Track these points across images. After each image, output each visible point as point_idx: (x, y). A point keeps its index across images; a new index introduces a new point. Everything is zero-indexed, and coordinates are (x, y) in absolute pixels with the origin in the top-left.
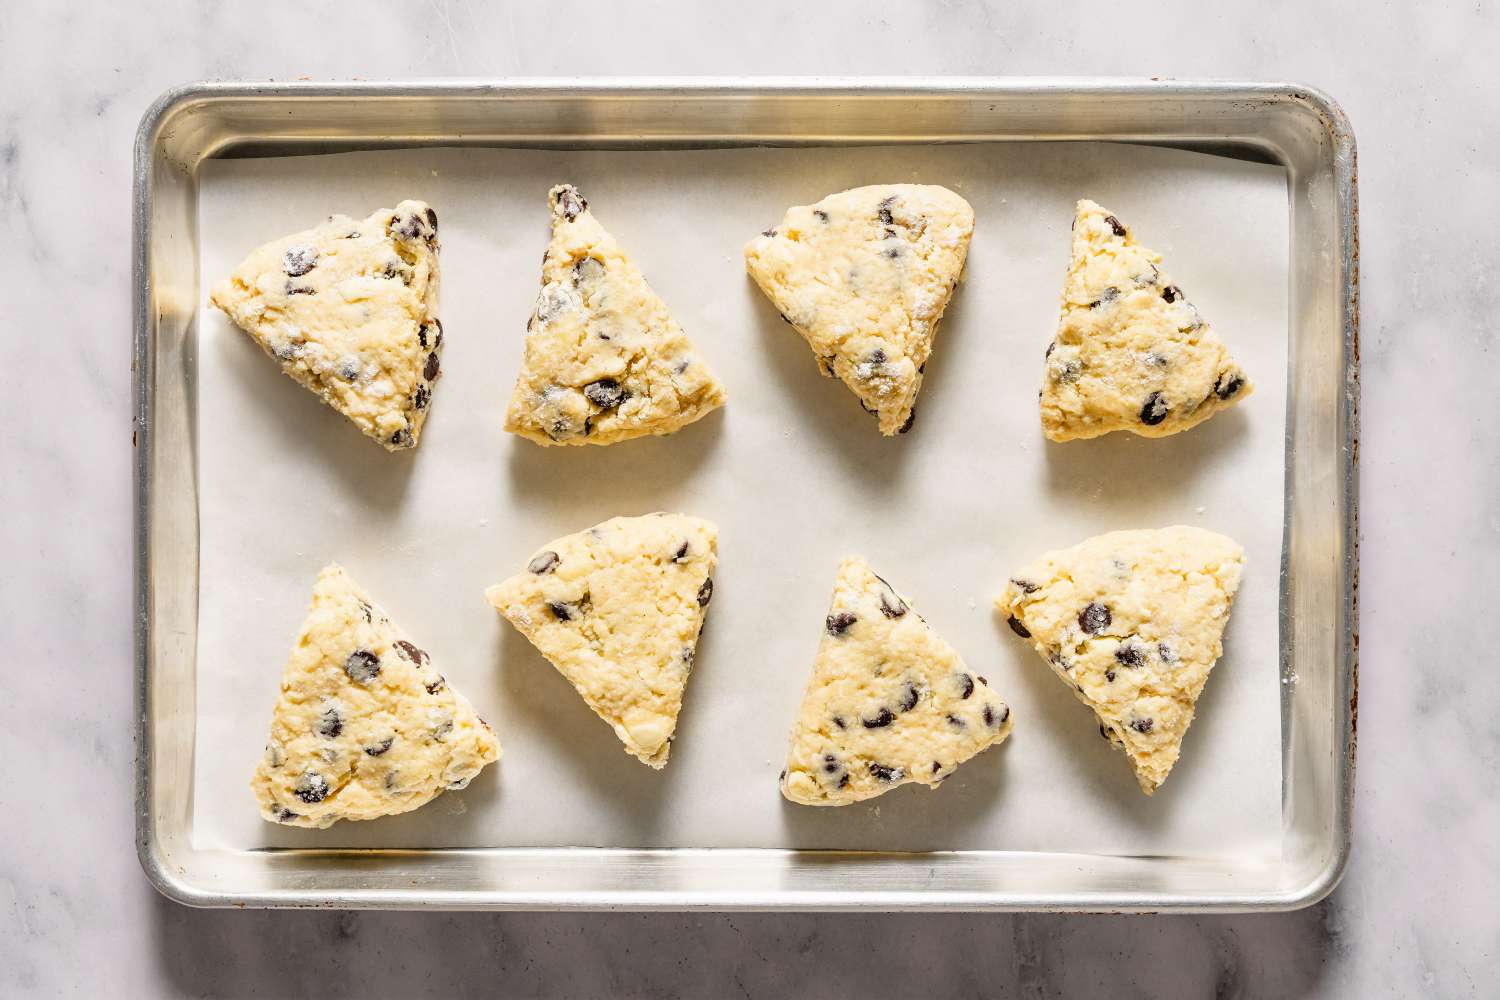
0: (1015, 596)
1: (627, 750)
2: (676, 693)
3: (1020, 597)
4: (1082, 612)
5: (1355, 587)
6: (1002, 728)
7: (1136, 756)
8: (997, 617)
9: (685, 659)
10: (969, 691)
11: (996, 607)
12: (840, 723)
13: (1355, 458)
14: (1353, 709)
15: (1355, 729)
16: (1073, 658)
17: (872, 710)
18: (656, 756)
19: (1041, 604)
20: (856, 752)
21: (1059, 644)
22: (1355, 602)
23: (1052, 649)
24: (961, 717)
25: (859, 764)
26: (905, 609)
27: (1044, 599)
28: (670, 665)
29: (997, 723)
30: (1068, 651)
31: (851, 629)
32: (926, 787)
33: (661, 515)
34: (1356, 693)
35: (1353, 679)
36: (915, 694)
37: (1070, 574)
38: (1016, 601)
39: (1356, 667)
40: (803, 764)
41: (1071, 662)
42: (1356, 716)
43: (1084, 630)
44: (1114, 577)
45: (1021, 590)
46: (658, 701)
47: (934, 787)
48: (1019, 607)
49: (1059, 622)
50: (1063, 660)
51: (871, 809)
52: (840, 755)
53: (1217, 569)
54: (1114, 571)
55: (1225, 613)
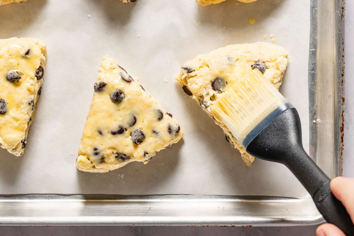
0: (183, 74)
1: (2, 147)
2: (25, 119)
3: (186, 75)
4: (213, 81)
5: (343, 75)
6: (176, 135)
7: (238, 149)
8: (177, 86)
9: (29, 104)
10: (161, 118)
11: (177, 81)
12: (101, 133)
13: (342, 16)
14: (341, 132)
15: (342, 141)
16: (209, 102)
17: (115, 127)
18: (15, 149)
19: (195, 78)
20: (108, 146)
21: (203, 96)
22: (342, 82)
23: (200, 98)
24: (157, 130)
25: (109, 152)
26: (132, 80)
27: (196, 76)
28: (22, 106)
29: (174, 133)
30: (207, 99)
31: (105, 88)
32: (141, 163)
33: (19, 38)
34: (343, 124)
35: (342, 118)
36: (135, 119)
37: (208, 63)
38: (184, 77)
39: (343, 112)
40: (84, 152)
41: (208, 104)
42: (343, 135)
43: (214, 89)
44: (227, 64)
45: (185, 72)
46: (16, 124)
47: (145, 163)
48: (185, 80)
49: (202, 85)
50: (204, 103)
51: (119, 175)
52: (100, 148)
53: (276, 60)
54: (228, 62)
55: (280, 81)
